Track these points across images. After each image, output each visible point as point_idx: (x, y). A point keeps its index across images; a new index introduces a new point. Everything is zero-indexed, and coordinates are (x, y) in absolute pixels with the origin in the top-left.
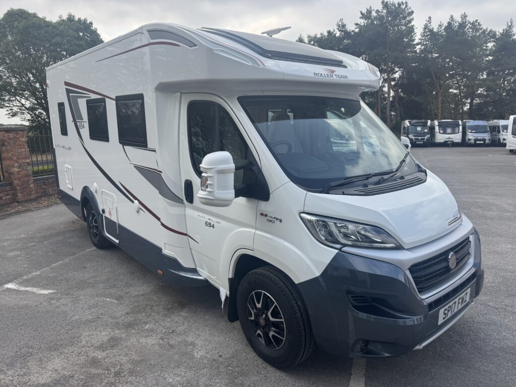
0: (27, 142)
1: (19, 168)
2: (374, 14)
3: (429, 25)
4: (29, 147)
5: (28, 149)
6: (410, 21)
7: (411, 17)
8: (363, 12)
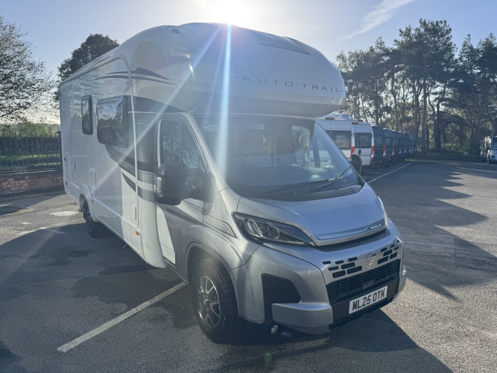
2: (413, 32)
3: (468, 42)
6: (448, 39)
7: (449, 35)
8: (402, 30)
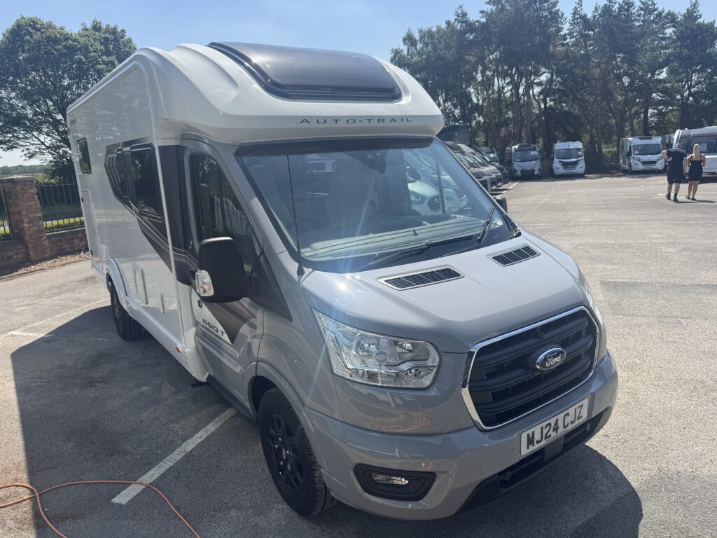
0: (38, 194)
1: (29, 223)
4: (39, 198)
5: (39, 202)
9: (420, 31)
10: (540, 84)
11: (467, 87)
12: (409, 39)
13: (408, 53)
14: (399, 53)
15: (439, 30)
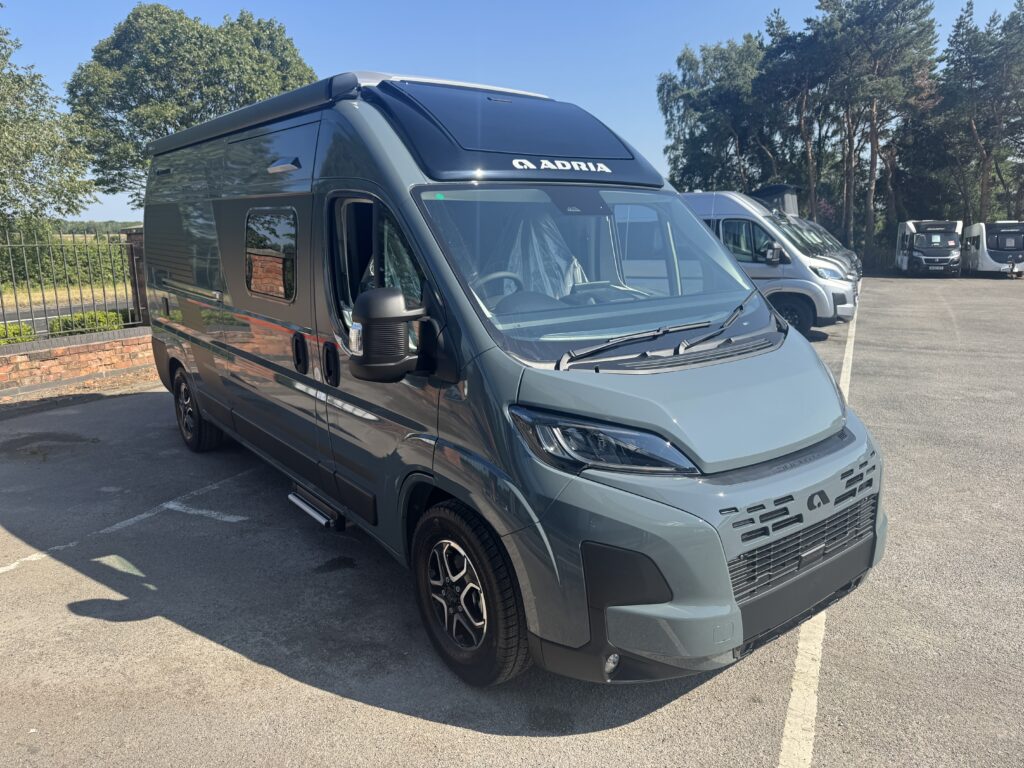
3: (967, 20)
9: (703, 49)
10: (885, 133)
11: (772, 133)
12: (685, 62)
13: (684, 81)
14: (670, 80)
15: (732, 47)
